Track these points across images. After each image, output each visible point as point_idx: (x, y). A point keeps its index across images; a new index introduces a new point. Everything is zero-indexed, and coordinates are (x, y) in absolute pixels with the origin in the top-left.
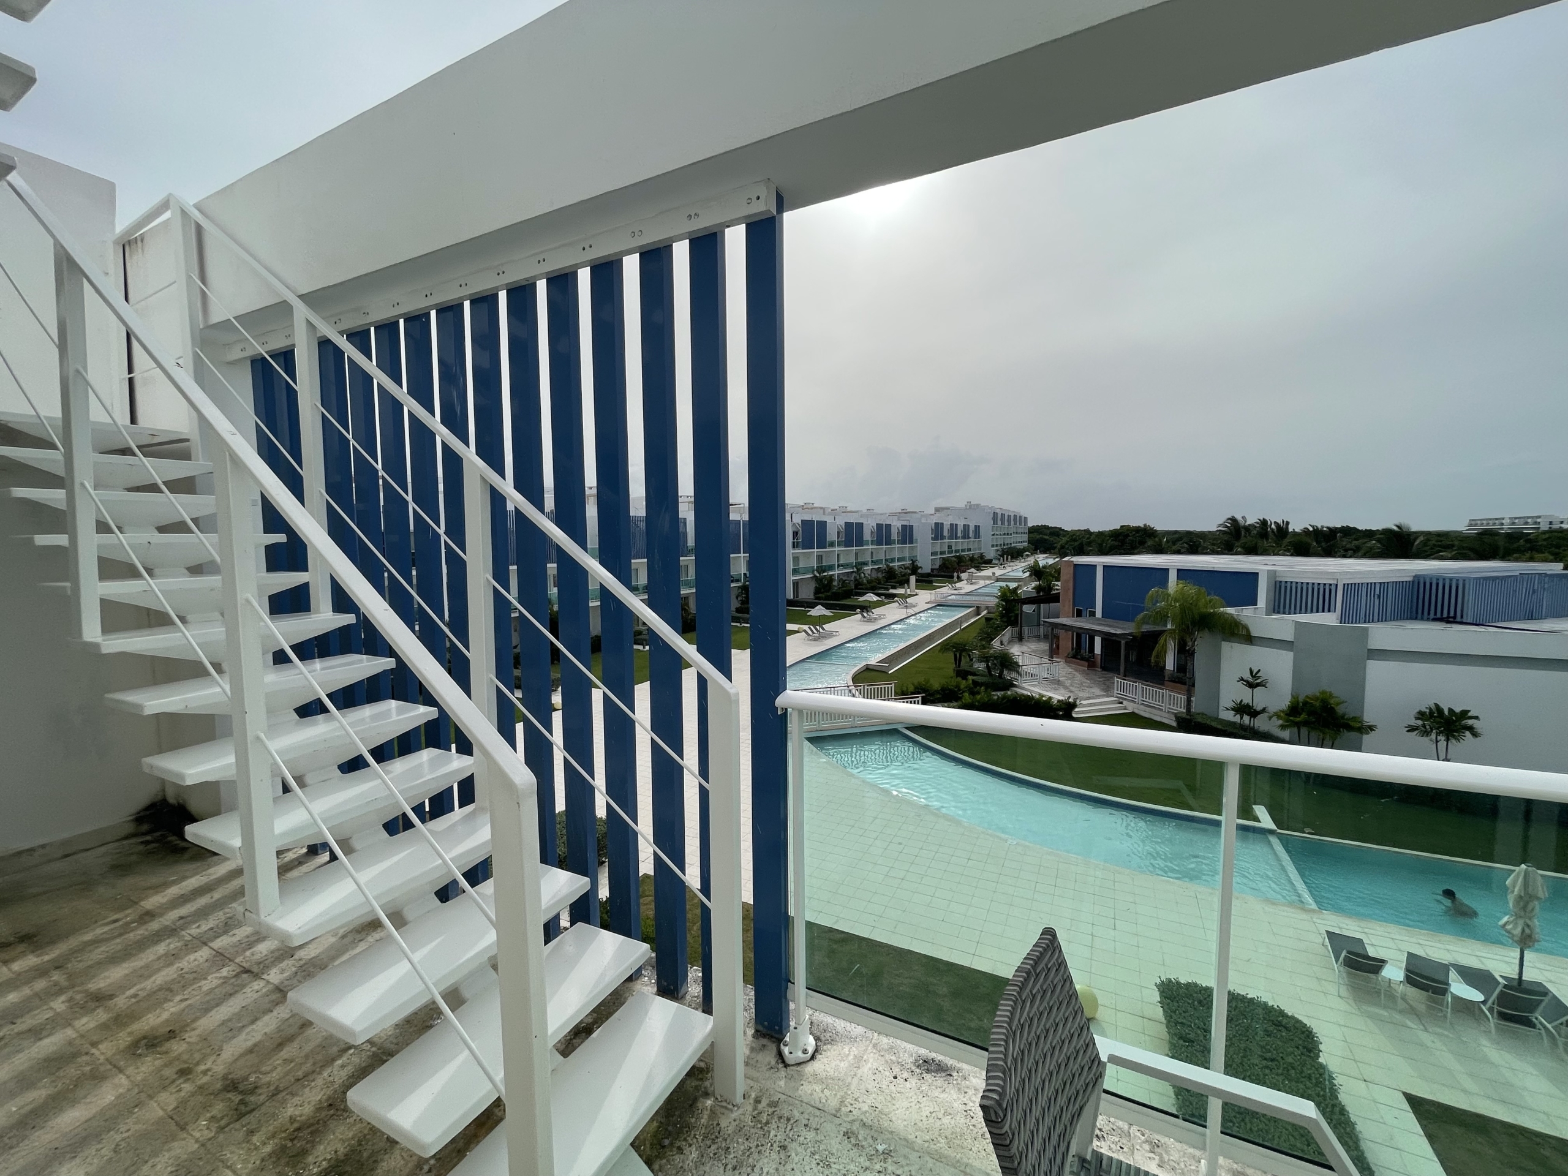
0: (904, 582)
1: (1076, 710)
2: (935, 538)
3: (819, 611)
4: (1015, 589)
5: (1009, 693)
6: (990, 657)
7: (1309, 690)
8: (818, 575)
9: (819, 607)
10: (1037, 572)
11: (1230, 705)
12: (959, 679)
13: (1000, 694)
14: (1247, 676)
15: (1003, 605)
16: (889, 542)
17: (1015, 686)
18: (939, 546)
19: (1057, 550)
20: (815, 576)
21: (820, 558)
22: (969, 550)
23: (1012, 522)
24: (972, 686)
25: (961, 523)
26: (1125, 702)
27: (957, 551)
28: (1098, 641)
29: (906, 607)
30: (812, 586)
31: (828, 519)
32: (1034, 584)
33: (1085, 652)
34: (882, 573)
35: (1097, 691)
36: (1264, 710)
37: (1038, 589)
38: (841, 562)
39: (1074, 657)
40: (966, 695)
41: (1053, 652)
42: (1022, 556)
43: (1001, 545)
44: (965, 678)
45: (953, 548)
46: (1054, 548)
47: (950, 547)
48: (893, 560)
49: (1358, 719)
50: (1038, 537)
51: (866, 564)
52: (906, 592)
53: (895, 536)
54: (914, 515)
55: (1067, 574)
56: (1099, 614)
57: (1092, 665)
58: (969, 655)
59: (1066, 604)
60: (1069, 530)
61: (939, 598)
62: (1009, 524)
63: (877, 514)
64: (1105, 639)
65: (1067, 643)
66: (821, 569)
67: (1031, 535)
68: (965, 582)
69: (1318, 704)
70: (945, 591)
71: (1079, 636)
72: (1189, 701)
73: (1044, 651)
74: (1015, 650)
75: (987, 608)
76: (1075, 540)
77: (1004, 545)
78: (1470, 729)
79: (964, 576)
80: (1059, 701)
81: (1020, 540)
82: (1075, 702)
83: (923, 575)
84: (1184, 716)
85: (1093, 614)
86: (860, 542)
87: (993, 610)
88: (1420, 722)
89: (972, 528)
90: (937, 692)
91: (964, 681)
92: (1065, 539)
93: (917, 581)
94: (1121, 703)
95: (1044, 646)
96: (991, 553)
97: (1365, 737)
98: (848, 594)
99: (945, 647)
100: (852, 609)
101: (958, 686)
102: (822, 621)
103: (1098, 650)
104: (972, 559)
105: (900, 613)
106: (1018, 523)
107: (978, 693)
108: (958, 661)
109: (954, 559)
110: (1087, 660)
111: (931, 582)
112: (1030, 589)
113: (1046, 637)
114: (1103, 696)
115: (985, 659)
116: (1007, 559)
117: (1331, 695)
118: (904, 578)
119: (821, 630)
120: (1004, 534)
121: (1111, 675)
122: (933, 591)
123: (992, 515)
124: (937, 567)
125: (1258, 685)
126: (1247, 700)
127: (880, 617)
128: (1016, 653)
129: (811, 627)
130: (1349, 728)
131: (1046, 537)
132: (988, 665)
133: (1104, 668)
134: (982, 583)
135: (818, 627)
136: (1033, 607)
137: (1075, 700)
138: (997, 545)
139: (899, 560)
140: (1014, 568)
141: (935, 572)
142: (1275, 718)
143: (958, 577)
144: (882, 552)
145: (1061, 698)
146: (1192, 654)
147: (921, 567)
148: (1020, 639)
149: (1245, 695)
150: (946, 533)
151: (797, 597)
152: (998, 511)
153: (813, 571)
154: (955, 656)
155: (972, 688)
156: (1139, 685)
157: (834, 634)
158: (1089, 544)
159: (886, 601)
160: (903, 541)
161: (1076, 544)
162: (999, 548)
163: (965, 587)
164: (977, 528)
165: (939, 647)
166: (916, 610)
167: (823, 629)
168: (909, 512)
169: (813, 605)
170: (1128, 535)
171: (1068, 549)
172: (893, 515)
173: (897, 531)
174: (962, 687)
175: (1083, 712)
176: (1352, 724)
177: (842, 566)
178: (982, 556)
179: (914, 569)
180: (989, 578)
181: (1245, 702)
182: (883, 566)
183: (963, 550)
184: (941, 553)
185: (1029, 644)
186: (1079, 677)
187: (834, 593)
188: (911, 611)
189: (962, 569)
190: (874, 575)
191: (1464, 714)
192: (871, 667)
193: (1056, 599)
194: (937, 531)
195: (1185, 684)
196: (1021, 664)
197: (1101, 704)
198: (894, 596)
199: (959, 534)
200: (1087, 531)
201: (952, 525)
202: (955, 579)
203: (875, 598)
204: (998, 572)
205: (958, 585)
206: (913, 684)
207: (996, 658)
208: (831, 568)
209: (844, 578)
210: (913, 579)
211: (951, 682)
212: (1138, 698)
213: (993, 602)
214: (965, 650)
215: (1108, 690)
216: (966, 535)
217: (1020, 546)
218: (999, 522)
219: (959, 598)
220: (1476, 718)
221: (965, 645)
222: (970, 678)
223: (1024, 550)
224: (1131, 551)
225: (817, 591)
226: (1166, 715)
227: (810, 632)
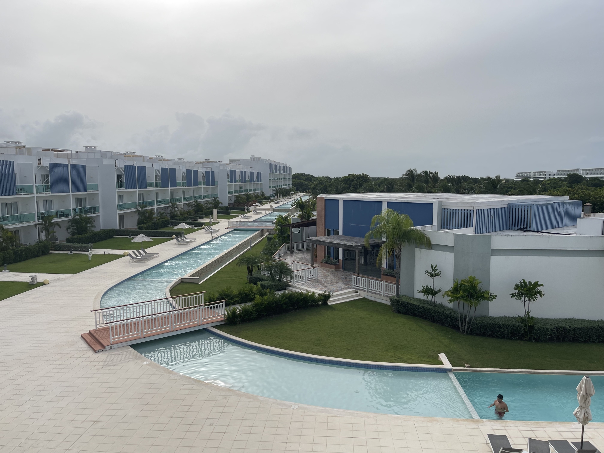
0: (209, 214)
1: (330, 299)
2: (231, 181)
3: (141, 238)
4: (287, 217)
5: (287, 292)
6: (272, 266)
7: (464, 276)
8: (140, 209)
9: (142, 235)
10: (300, 205)
11: (421, 289)
12: (252, 285)
13: (281, 293)
14: (430, 270)
15: (279, 229)
16: (197, 183)
17: (289, 286)
18: (234, 187)
19: (310, 191)
20: (138, 211)
21: (141, 196)
22: (254, 190)
23: (282, 171)
24: (261, 289)
25: (248, 170)
26: (359, 291)
27: (246, 191)
28: (341, 251)
29: (211, 232)
30: (136, 218)
31: (148, 165)
32: (299, 213)
33: (333, 259)
34: (192, 207)
35: (341, 285)
36: (440, 291)
37: (301, 217)
38: (160, 199)
39: (326, 263)
40: (257, 296)
41: (314, 259)
42: (289, 194)
43: (275, 186)
44: (255, 284)
45: (244, 189)
46: (309, 189)
47: (241, 188)
48: (200, 197)
49: (487, 292)
50: (298, 181)
51: (179, 200)
52: (210, 221)
53: (201, 179)
54: (215, 164)
55: (320, 206)
56: (341, 233)
57: (337, 267)
58: (258, 267)
59: (320, 227)
60: (317, 177)
61: (235, 224)
62: (280, 172)
63: (187, 163)
64: (346, 250)
65: (321, 253)
66: (143, 205)
67: (294, 180)
68: (253, 213)
69: (467, 284)
70: (239, 219)
71: (329, 248)
72: (397, 288)
73: (308, 259)
74: (288, 260)
75: (268, 231)
76: (322, 184)
77: (277, 187)
78: (539, 292)
79: (251, 208)
80: (319, 294)
81: (287, 184)
82: (329, 294)
83: (222, 208)
84: (395, 298)
85: (337, 233)
86: (174, 183)
87: (272, 232)
88: (517, 291)
89: (256, 175)
90: (236, 296)
91: (255, 286)
92: (315, 183)
93: (218, 213)
94: (357, 292)
95: (308, 256)
96: (268, 192)
97: (490, 303)
98: (166, 224)
99: (241, 261)
100: (169, 236)
101: (251, 290)
102: (144, 246)
103: (341, 257)
104: (257, 197)
105: (207, 237)
106: (286, 172)
107: (266, 294)
108: (250, 271)
109: (244, 196)
110: (335, 264)
111: (229, 213)
112: (296, 217)
113: (308, 249)
114: (346, 289)
115: (269, 268)
116: (280, 196)
117: (474, 279)
118: (209, 210)
119: (144, 254)
120: (277, 179)
121: (348, 273)
122: (231, 220)
123: (268, 166)
124: (232, 202)
125: (436, 275)
126: (430, 285)
127: (191, 241)
128: (290, 262)
129: (135, 251)
130: (483, 298)
131: (303, 181)
132: (271, 273)
133: (344, 269)
134: (264, 213)
135: (141, 251)
136: (299, 229)
137: (329, 293)
138: (273, 187)
139: (205, 197)
140: (285, 202)
141: (231, 206)
142: (446, 296)
143: (248, 210)
144: (191, 191)
145: (320, 292)
146: (399, 257)
147: (221, 203)
148: (290, 251)
149: (428, 282)
150: (238, 178)
151: (123, 227)
152: (272, 163)
153: (136, 206)
154: (248, 268)
155: (260, 291)
156: (367, 279)
157: (155, 256)
158: (330, 186)
159: (196, 228)
160: (207, 183)
161: (322, 186)
162: (274, 189)
163: (252, 216)
164: (259, 174)
165: (236, 261)
166: (219, 234)
167: (145, 252)
168: (211, 162)
169: (136, 234)
170: (353, 180)
171: (317, 189)
172: (198, 163)
173: (202, 175)
174: (254, 290)
175: (334, 301)
176: (485, 295)
177: (160, 202)
178: (263, 194)
179: (216, 204)
180: (268, 209)
181: (429, 286)
182: (192, 202)
183: (250, 190)
184: (235, 192)
185: (297, 255)
186: (330, 276)
187: (154, 224)
188: (215, 235)
189: (250, 203)
190: (186, 208)
191: (536, 284)
192: (184, 281)
193: (314, 223)
194: (232, 176)
195: (394, 277)
196: (293, 270)
197: (345, 294)
198: (201, 224)
199: (247, 179)
200: (328, 178)
201: (242, 172)
202: (246, 211)
203: (187, 227)
204: (275, 205)
205: (248, 215)
206: (218, 292)
207: (276, 267)
208: (151, 203)
209: (162, 212)
210: (215, 211)
211: (246, 287)
212: (367, 288)
213: (272, 226)
214: (255, 263)
215: (348, 284)
216: (252, 180)
217: (287, 187)
218: (274, 171)
219: (249, 224)
220: (542, 285)
221: (255, 260)
222: (259, 283)
223: (290, 190)
224: (355, 191)
225: (140, 223)
226: (384, 298)
227: (134, 255)
